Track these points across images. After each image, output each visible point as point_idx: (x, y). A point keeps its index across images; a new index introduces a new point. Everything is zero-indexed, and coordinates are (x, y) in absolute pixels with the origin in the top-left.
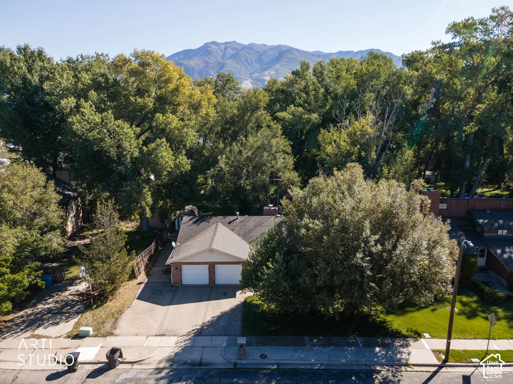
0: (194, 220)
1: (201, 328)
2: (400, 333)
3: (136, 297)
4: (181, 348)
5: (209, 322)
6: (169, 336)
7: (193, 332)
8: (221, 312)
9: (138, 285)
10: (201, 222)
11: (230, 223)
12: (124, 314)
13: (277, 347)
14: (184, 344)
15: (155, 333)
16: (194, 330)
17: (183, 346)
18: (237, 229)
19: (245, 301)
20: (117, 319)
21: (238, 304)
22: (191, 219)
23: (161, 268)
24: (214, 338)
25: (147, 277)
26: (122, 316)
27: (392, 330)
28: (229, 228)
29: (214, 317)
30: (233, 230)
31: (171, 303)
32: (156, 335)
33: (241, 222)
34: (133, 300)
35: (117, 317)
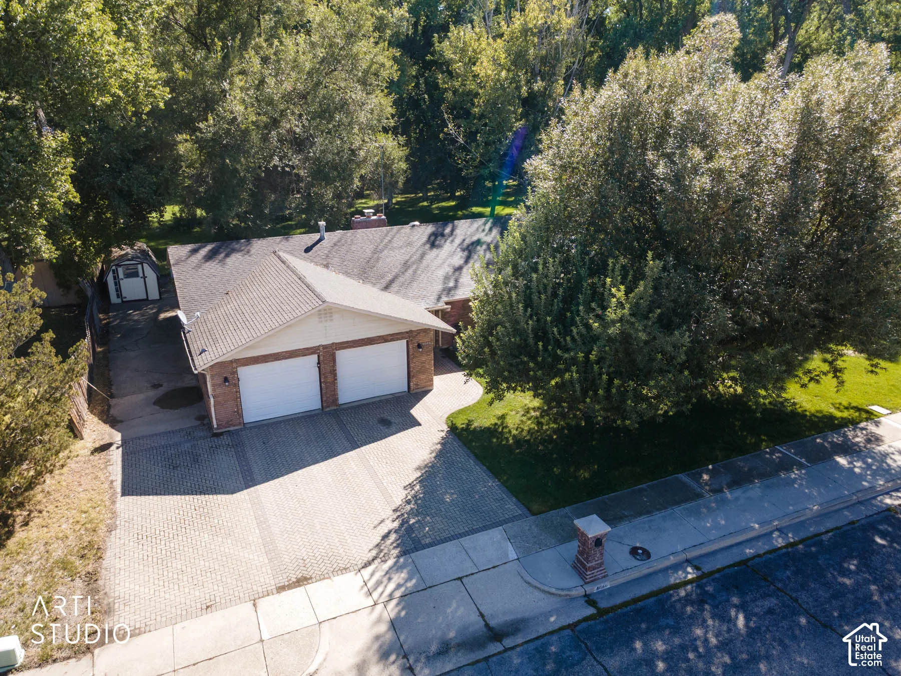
0: (204, 252)
1: (402, 525)
2: (831, 418)
3: (119, 489)
4: (394, 602)
5: (408, 502)
6: (323, 578)
7: (389, 542)
8: (419, 468)
9: (97, 456)
10: (227, 255)
11: (308, 250)
12: (108, 555)
13: (645, 518)
14: (391, 586)
15: (271, 583)
16: (385, 537)
17: (398, 594)
18: (336, 260)
19: (453, 429)
20: (92, 578)
21: (443, 438)
22: (194, 251)
23: (142, 396)
24: (466, 541)
25: (112, 426)
26: (105, 563)
27: (813, 415)
28: (312, 261)
29: (411, 486)
30: (326, 266)
31: (249, 481)
32: (281, 589)
33: (335, 244)
34: (114, 502)
35: (90, 569)
